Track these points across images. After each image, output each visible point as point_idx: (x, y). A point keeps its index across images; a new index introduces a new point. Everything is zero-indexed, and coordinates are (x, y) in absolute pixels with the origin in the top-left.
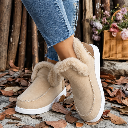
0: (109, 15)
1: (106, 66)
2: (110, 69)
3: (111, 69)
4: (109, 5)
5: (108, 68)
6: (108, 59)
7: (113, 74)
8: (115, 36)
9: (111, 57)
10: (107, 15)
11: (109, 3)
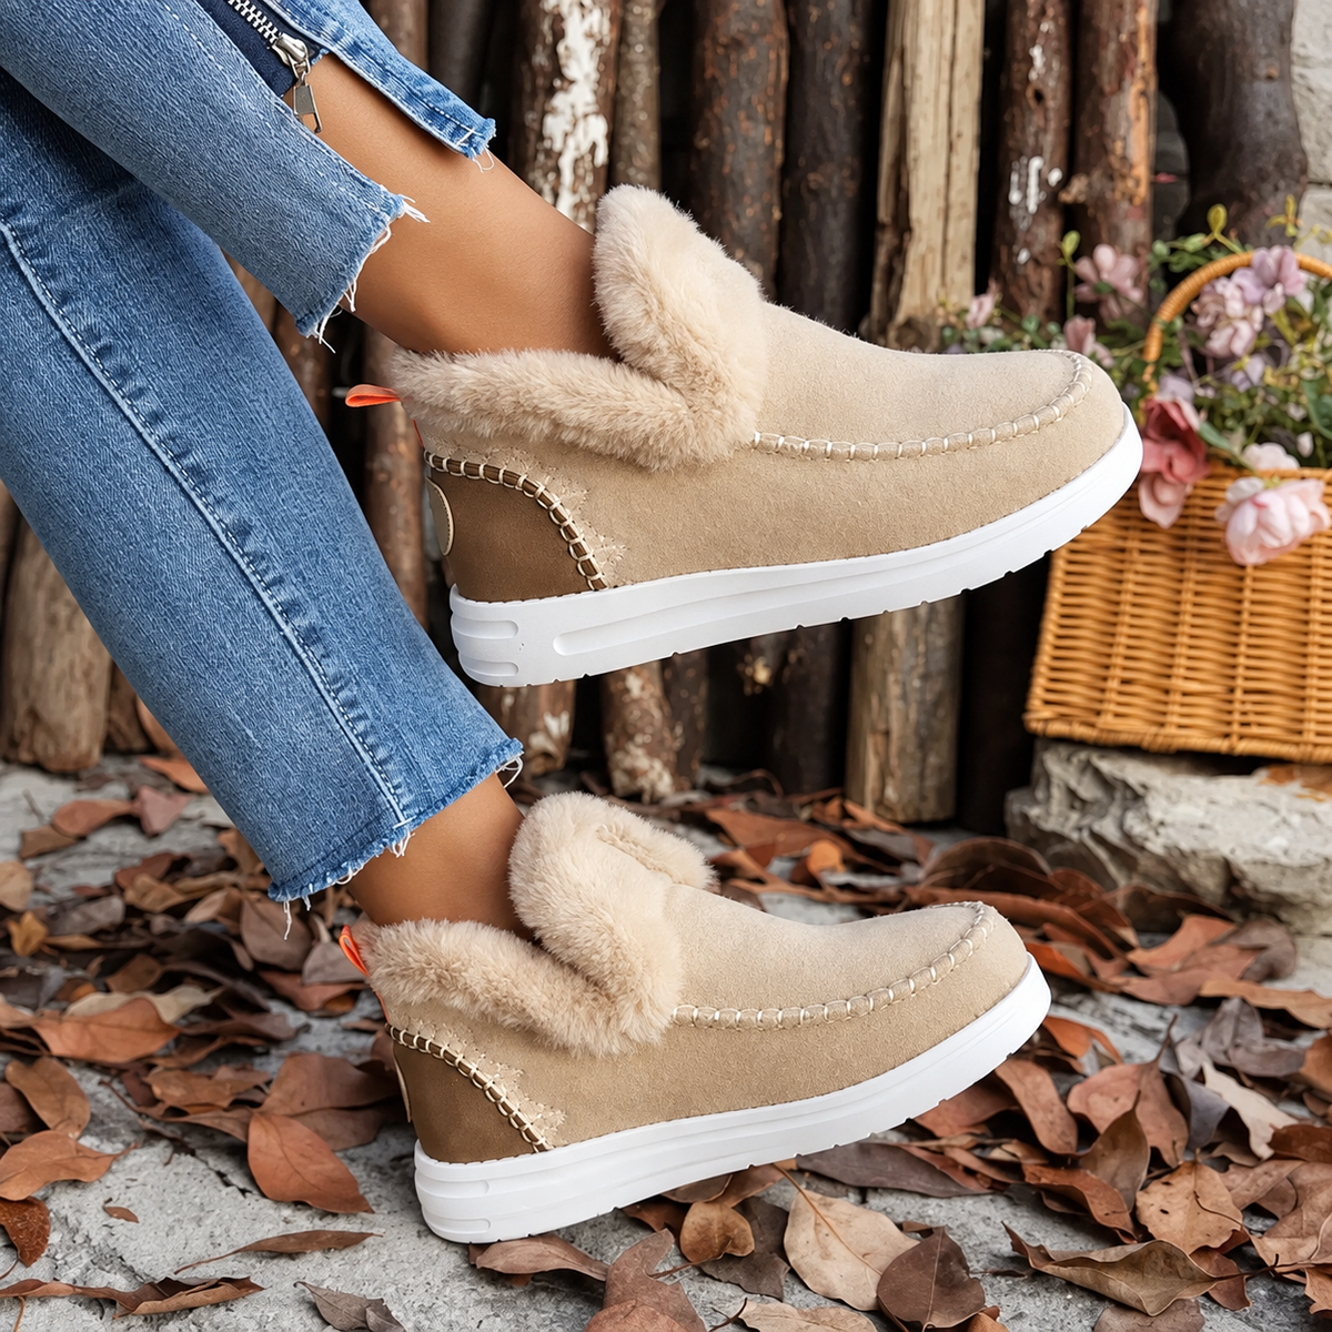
0: (1136, 295)
1: (1057, 794)
2: (1085, 834)
3: (1099, 839)
4: (1143, 191)
5: (1075, 816)
6: (1080, 731)
7: (1114, 885)
8: (1164, 518)
9: (1107, 721)
10: (1115, 292)
11: (1141, 170)
